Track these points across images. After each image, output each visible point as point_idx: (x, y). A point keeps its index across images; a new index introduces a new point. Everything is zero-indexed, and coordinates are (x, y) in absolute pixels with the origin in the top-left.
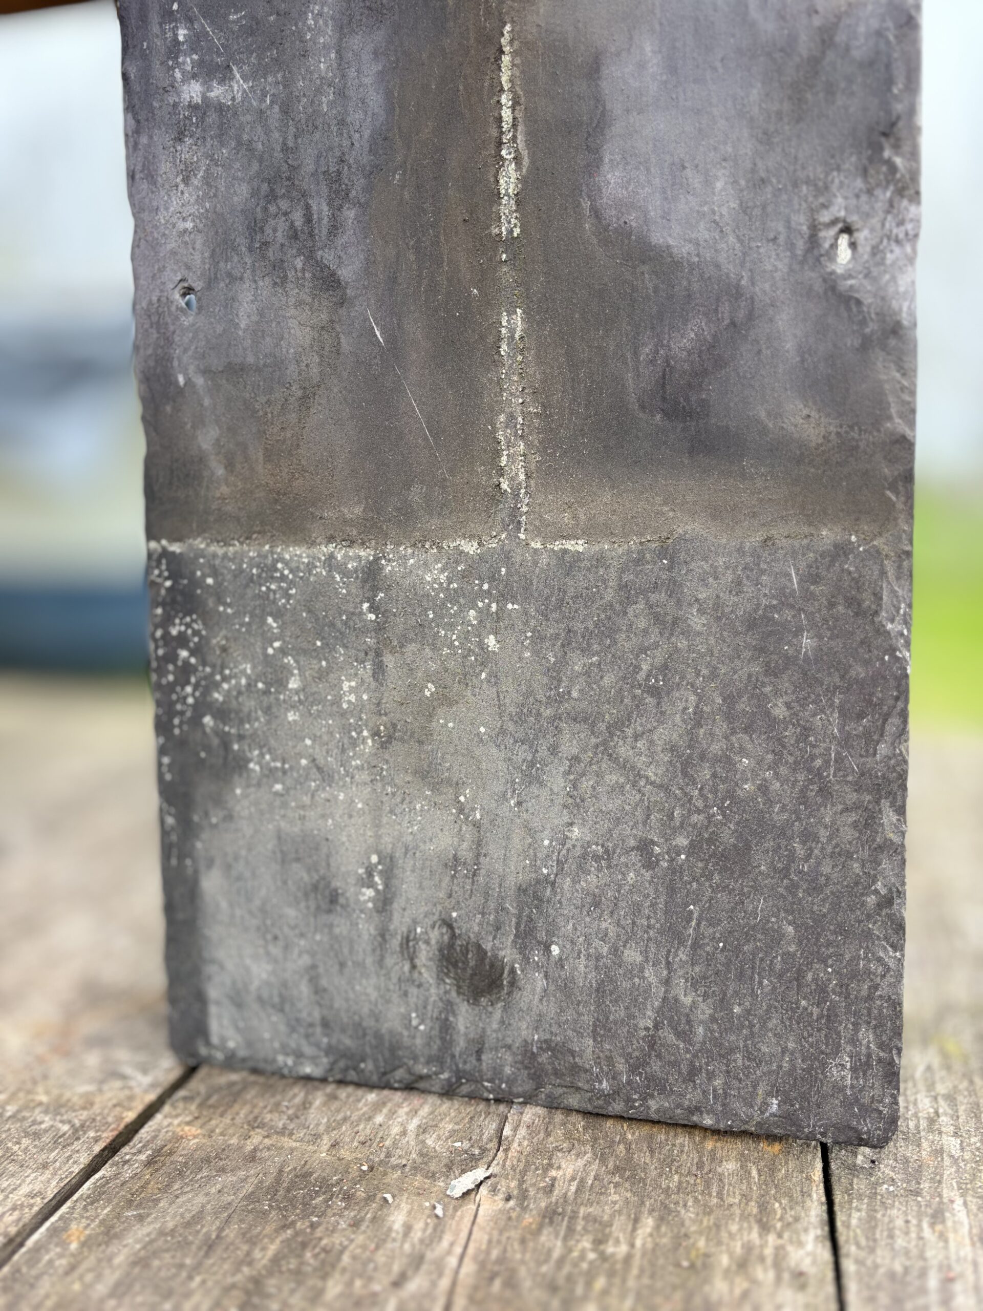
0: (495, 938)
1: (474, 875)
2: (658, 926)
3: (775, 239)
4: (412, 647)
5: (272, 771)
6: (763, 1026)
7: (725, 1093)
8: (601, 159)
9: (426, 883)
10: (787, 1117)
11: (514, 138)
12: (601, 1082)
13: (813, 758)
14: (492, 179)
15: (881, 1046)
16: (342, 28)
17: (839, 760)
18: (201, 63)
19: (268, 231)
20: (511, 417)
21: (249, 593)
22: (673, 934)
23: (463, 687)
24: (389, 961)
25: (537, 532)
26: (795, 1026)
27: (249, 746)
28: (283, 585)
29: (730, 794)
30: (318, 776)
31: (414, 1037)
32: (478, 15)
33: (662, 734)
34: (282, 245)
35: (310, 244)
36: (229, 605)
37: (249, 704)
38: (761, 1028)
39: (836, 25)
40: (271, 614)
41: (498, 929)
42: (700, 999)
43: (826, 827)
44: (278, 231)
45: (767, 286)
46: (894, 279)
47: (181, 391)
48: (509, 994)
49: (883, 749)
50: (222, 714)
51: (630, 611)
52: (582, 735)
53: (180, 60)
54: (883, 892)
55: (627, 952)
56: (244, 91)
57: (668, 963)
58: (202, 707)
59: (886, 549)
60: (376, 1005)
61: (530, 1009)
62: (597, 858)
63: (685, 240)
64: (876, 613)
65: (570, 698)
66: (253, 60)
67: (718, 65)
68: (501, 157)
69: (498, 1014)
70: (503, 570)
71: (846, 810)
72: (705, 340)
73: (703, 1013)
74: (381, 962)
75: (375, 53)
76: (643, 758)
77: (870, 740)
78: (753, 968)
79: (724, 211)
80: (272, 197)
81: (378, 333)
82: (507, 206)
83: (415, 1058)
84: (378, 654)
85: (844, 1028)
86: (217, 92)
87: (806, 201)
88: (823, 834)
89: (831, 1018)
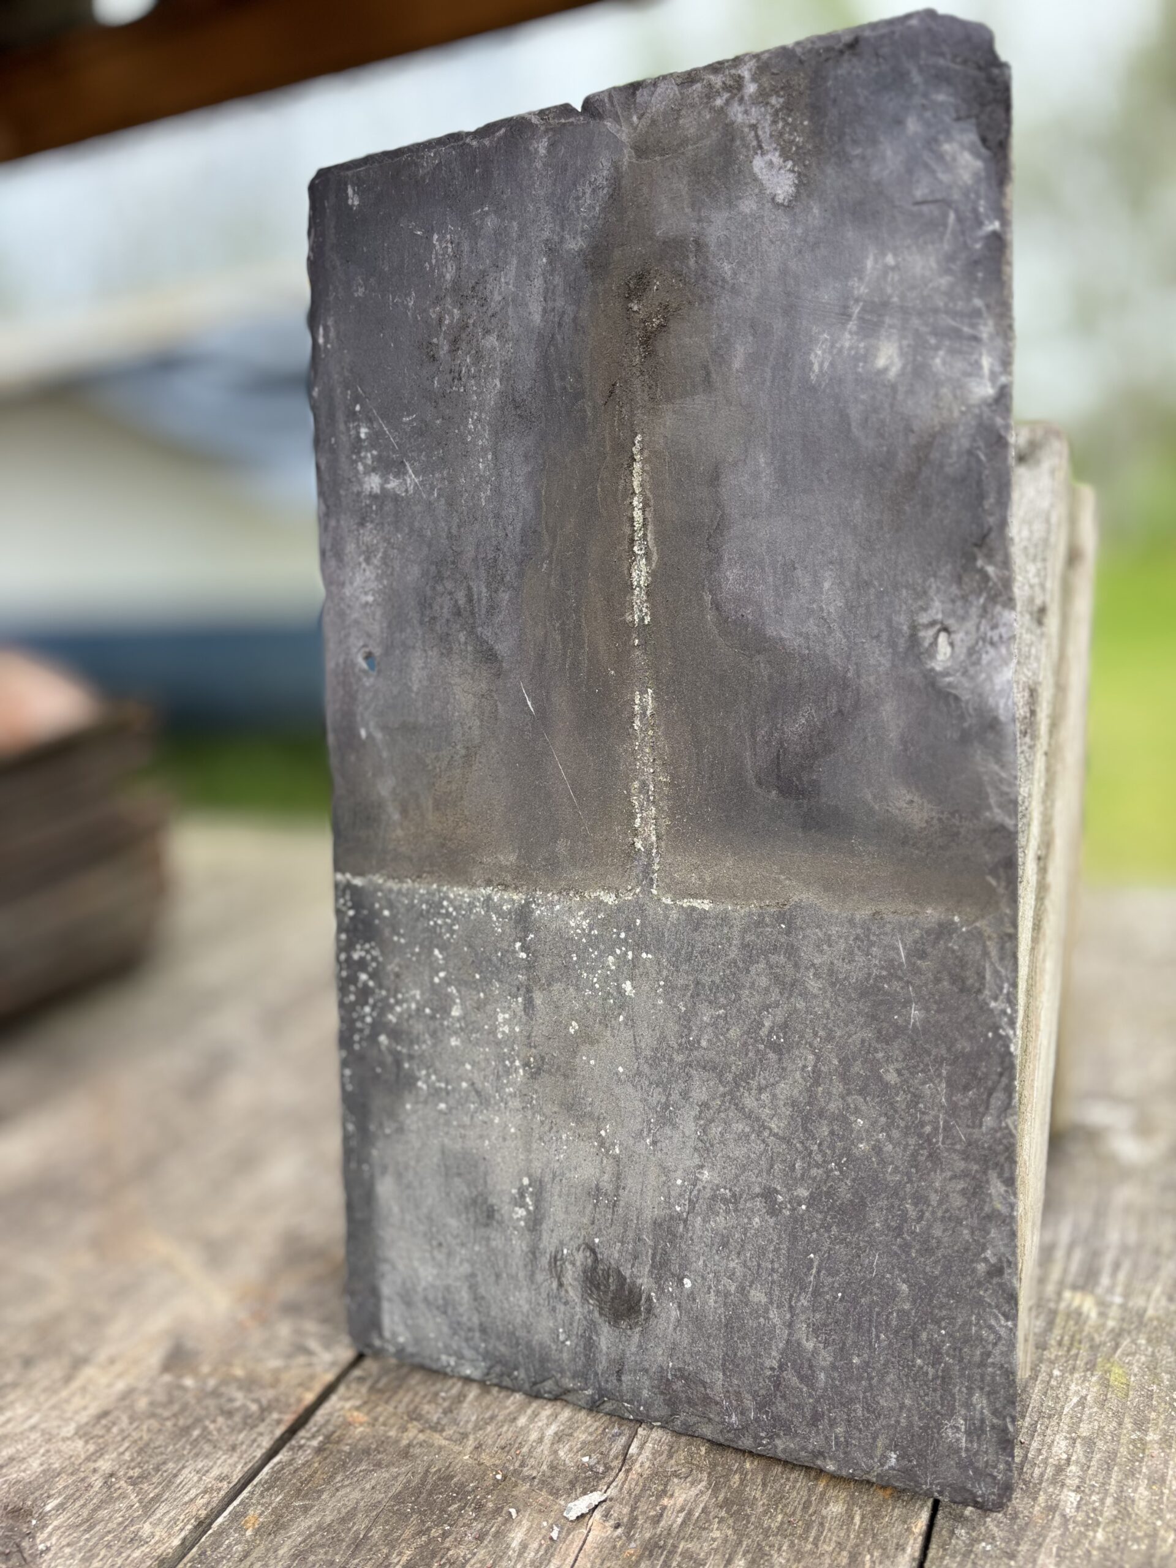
0: (633, 1266)
1: (614, 1206)
2: (781, 1270)
3: (878, 637)
4: (557, 987)
5: (438, 1091)
6: (881, 1380)
7: (846, 1441)
8: (721, 558)
9: (572, 1208)
10: (907, 1472)
11: (645, 535)
12: (730, 1416)
13: (922, 1124)
14: (626, 572)
15: (995, 1413)
16: (497, 433)
17: (947, 1128)
18: (378, 459)
19: (436, 607)
20: (644, 784)
21: (420, 926)
22: (796, 1279)
23: (602, 1027)
24: (540, 1277)
25: (668, 889)
26: (911, 1384)
27: (418, 1065)
28: (448, 921)
29: (847, 1152)
30: (476, 1099)
31: (561, 1352)
32: (613, 425)
33: (783, 1089)
34: (448, 620)
35: (471, 621)
36: (403, 936)
37: (418, 1027)
38: (880, 1381)
39: (929, 445)
40: (437, 946)
41: (636, 1258)
42: (821, 1346)
43: (936, 1191)
44: (443, 608)
45: (872, 679)
46: (990, 678)
47: (363, 744)
48: (646, 1320)
49: (989, 1121)
50: (395, 1034)
51: (753, 969)
52: (711, 1084)
53: (363, 454)
54: (993, 1260)
55: (753, 1292)
56: (416, 485)
57: (791, 1307)
58: (378, 1026)
59: (988, 931)
60: (528, 1317)
61: (665, 1337)
62: (725, 1201)
63: (796, 634)
64: (980, 991)
65: (700, 1047)
66: (423, 458)
67: (825, 476)
68: (634, 552)
69: (636, 1338)
70: (638, 922)
71: (954, 1177)
72: (815, 725)
73: (824, 1359)
74: (532, 1277)
75: (526, 456)
76: (767, 1111)
77: (977, 1111)
78: (870, 1321)
79: (832, 610)
80: (439, 578)
81: (529, 703)
82: (639, 596)
83: (562, 1372)
84: (529, 990)
85: (959, 1390)
86: (393, 484)
87: (905, 603)
88: (934, 1198)
89: (946, 1379)
